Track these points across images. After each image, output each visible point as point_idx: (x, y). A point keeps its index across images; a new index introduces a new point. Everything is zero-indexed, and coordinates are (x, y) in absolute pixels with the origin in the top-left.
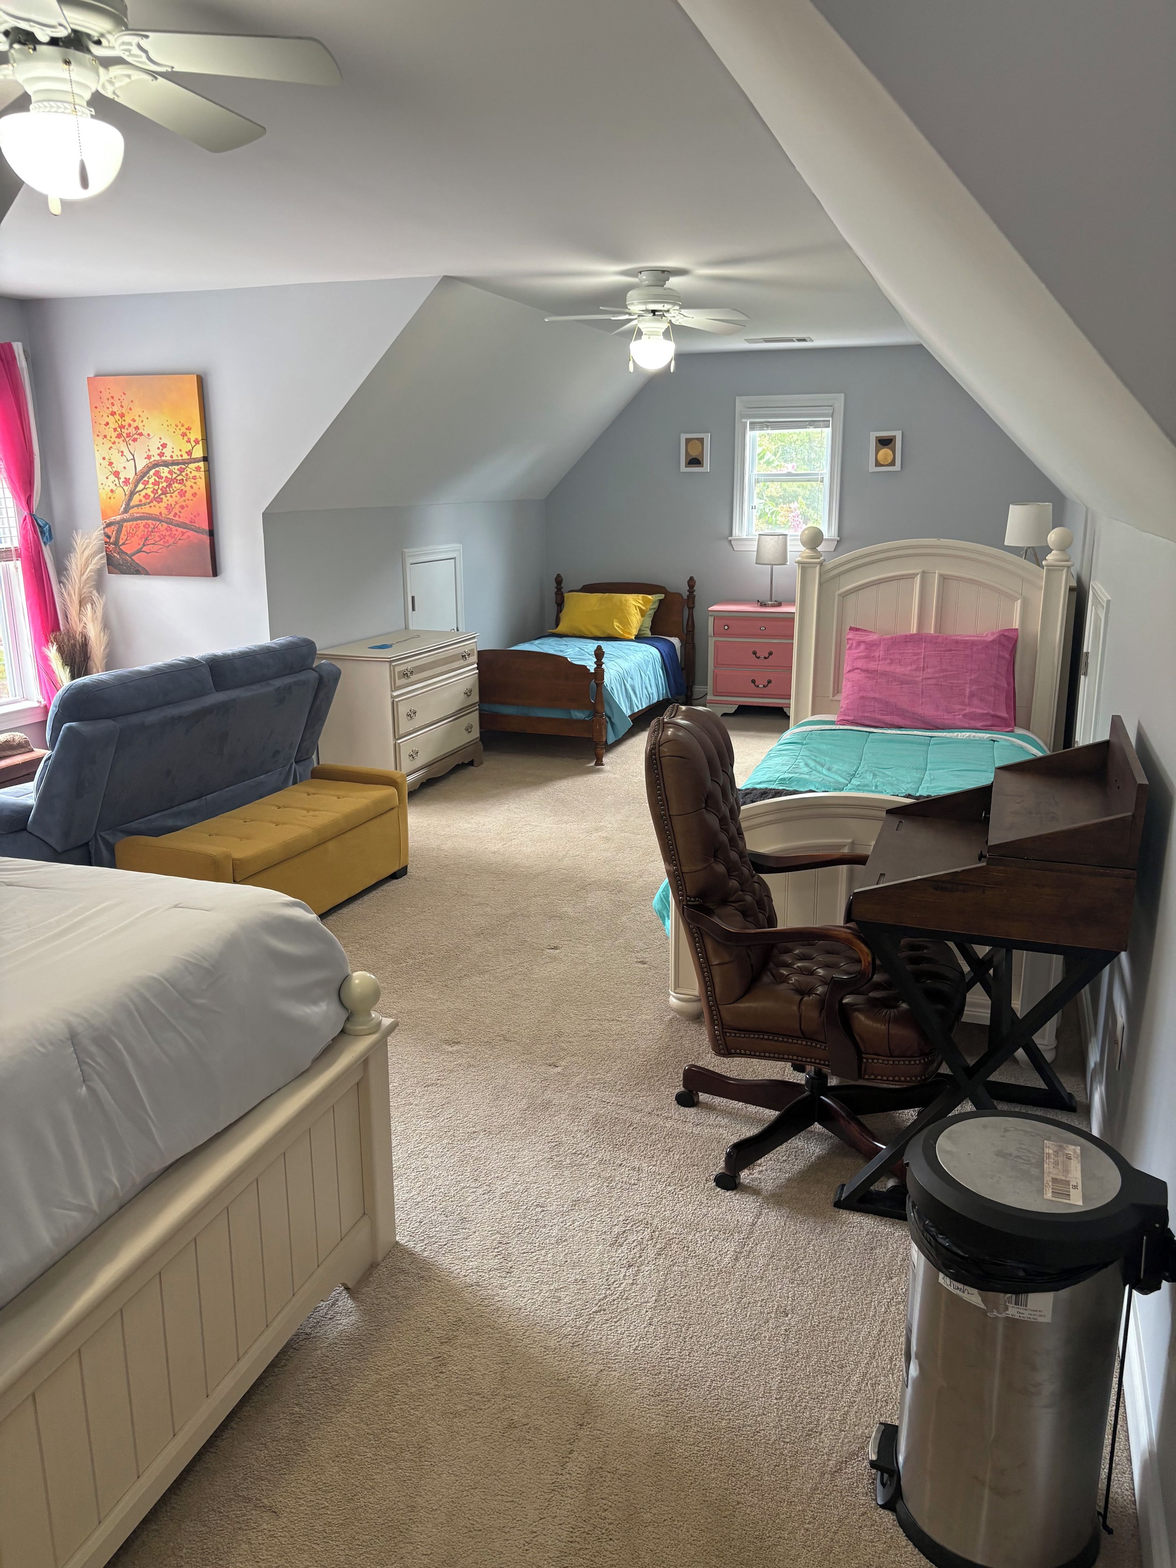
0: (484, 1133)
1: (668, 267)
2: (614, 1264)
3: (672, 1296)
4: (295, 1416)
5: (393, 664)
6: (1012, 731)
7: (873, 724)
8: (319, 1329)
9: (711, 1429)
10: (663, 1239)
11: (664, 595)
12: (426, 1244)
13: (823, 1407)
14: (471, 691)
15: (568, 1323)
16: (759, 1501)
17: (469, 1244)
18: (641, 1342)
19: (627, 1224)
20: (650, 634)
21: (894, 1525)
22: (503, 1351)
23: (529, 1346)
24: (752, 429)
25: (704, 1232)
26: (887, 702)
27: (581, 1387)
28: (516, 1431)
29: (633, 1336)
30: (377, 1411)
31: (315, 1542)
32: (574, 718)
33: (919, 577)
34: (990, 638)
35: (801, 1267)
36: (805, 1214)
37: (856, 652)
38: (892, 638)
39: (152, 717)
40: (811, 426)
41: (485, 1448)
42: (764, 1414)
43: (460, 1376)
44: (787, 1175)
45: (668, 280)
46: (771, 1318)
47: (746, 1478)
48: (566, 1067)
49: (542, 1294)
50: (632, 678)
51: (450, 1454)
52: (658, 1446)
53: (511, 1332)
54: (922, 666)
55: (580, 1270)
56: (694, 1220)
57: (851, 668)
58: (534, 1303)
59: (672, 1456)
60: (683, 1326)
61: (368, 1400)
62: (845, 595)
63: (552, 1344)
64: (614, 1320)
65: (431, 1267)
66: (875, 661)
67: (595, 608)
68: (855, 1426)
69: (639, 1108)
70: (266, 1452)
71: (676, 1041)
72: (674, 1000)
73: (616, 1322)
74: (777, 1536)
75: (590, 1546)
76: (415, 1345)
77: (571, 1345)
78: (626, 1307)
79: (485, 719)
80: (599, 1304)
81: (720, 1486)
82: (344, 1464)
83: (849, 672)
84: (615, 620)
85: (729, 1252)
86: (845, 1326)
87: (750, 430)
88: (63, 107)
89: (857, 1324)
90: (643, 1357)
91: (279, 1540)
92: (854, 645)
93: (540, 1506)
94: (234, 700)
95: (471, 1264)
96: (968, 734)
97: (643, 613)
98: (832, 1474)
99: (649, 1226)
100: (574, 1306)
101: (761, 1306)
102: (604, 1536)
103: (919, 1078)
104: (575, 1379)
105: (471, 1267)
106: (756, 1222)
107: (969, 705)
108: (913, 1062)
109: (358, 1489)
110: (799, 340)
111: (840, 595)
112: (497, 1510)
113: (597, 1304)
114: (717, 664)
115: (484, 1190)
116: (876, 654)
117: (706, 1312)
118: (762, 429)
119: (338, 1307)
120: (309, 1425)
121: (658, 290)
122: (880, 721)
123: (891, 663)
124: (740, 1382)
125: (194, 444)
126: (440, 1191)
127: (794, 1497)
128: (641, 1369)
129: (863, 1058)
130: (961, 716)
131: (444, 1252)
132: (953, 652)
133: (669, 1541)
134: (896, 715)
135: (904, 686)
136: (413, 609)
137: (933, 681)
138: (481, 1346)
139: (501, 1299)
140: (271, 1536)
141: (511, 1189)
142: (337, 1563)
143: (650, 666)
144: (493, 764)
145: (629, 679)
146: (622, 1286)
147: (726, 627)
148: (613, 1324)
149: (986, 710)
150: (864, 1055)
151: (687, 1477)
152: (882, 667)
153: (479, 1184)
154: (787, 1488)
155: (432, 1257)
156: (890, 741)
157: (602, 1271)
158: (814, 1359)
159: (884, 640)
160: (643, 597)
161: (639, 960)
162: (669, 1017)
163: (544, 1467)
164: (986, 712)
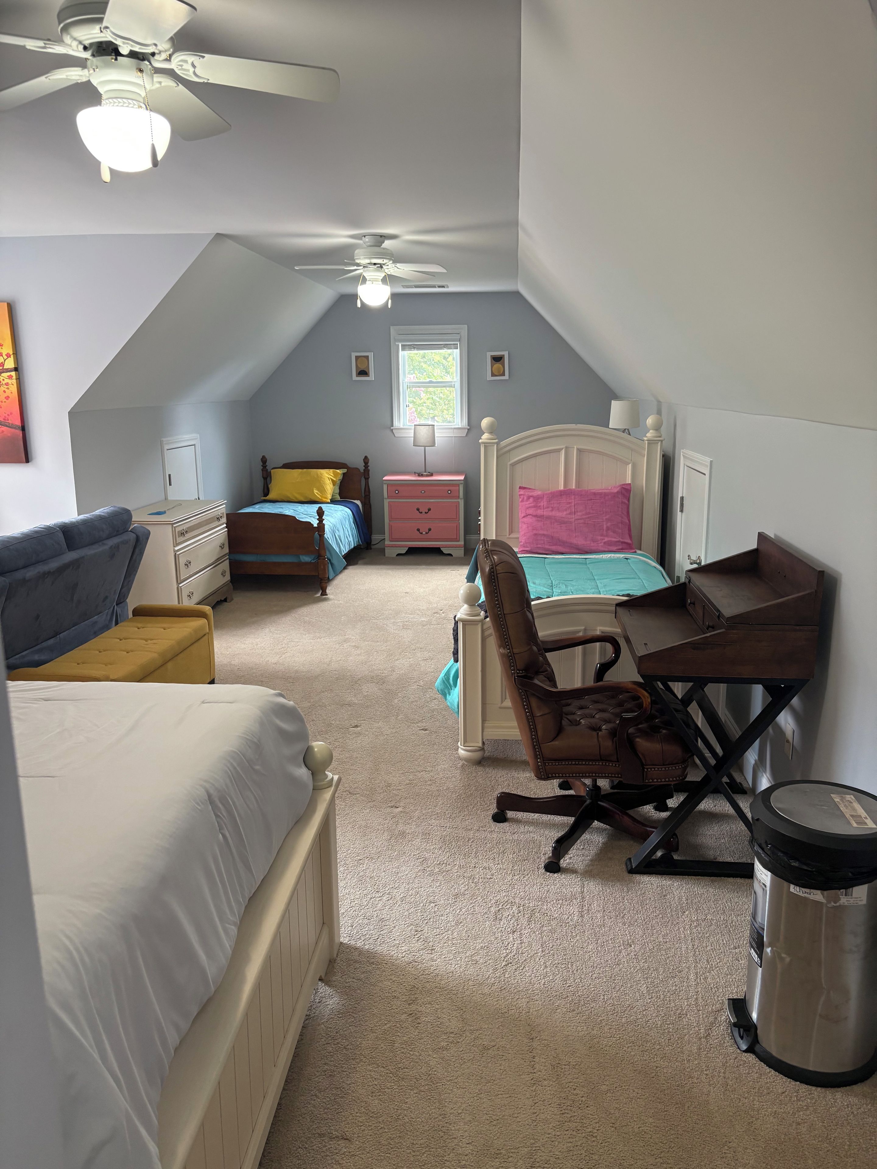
0: (367, 859)
1: (385, 233)
2: (503, 933)
3: (551, 946)
4: (328, 1071)
5: (174, 526)
6: (636, 552)
7: (544, 552)
8: (314, 1010)
9: (618, 1025)
10: (528, 911)
11: (346, 470)
12: (363, 940)
13: (680, 998)
14: (223, 545)
15: (490, 976)
16: (669, 1063)
17: (394, 935)
18: (545, 979)
19: (499, 905)
20: (339, 498)
21: (757, 1061)
22: (455, 1001)
23: (471, 995)
24: (403, 349)
25: (552, 902)
26: (552, 537)
27: (519, 1015)
28: (490, 1052)
29: (538, 977)
30: (386, 1057)
31: (386, 1152)
32: (303, 561)
33: (563, 451)
34: (615, 491)
35: (625, 914)
36: (612, 881)
37: (527, 504)
38: (551, 493)
39: (30, 573)
40: (445, 347)
41: (475, 1066)
42: (646, 1010)
43: (433, 1024)
44: (589, 858)
45: (384, 242)
46: (622, 949)
47: (655, 1051)
48: (404, 807)
49: (463, 960)
50: (338, 530)
51: (452, 1075)
52: (589, 1042)
53: (454, 988)
54: (573, 511)
55: (481, 940)
56: (542, 895)
57: (525, 515)
58: (460, 967)
59: (601, 1047)
60: (568, 964)
61: (376, 1051)
62: (513, 465)
63: (486, 991)
64: (521, 968)
65: (375, 955)
66: (541, 509)
67: (298, 480)
68: (706, 1006)
69: (469, 827)
70: (319, 1100)
71: (473, 780)
72: (463, 752)
73: (522, 970)
74: (691, 1082)
75: (576, 1114)
76: (390, 1009)
77: (500, 989)
78: (524, 959)
79: (233, 565)
80: (505, 960)
81: (641, 1059)
82: (380, 1097)
83: (523, 517)
84: (314, 489)
85: (575, 913)
86: (670, 946)
87: (402, 351)
88: (127, 102)
89: (677, 944)
90: (551, 988)
91: (359, 1157)
92: (525, 498)
93: (530, 1095)
94: (83, 557)
95: (403, 948)
96: (609, 555)
97: (334, 483)
98: (706, 1038)
99: (514, 904)
100: (489, 964)
101: (612, 943)
102: (582, 1105)
103: (678, 778)
104: (513, 1010)
105: (404, 950)
106: (583, 890)
107: (607, 536)
108: (677, 767)
109: (399, 1111)
110: (439, 287)
111: (510, 465)
112: (503, 1104)
113: (504, 960)
114: (391, 518)
115: (387, 898)
116: (542, 504)
117: (579, 953)
118: (410, 349)
119: (320, 993)
120: (341, 1076)
121: (377, 249)
122: (548, 550)
123: (552, 510)
124: (621, 993)
125: (5, 357)
126: (355, 903)
127: (689, 1056)
128: (554, 996)
129: (645, 768)
130: (602, 544)
131: (379, 944)
132: (593, 501)
133: (625, 1100)
134: (559, 545)
135: (562, 525)
136: (170, 484)
137: (582, 521)
138: (437, 1001)
139: (436, 968)
140: (353, 1155)
141: (406, 894)
142: (410, 1162)
143: (347, 521)
144: (240, 599)
145: (337, 531)
146: (515, 945)
147: (397, 492)
148: (521, 971)
149: (617, 539)
150: (645, 766)
151: (617, 1058)
152: (547, 513)
153: (382, 894)
154: (682, 1052)
155: (372, 948)
156: (561, 563)
157: (496, 938)
158: (661, 970)
159: (546, 494)
160: (333, 471)
161: (421, 728)
162: (460, 764)
163: (521, 1070)
164: (618, 540)
